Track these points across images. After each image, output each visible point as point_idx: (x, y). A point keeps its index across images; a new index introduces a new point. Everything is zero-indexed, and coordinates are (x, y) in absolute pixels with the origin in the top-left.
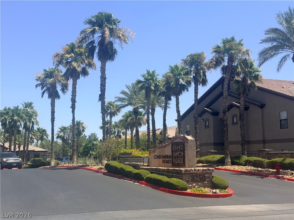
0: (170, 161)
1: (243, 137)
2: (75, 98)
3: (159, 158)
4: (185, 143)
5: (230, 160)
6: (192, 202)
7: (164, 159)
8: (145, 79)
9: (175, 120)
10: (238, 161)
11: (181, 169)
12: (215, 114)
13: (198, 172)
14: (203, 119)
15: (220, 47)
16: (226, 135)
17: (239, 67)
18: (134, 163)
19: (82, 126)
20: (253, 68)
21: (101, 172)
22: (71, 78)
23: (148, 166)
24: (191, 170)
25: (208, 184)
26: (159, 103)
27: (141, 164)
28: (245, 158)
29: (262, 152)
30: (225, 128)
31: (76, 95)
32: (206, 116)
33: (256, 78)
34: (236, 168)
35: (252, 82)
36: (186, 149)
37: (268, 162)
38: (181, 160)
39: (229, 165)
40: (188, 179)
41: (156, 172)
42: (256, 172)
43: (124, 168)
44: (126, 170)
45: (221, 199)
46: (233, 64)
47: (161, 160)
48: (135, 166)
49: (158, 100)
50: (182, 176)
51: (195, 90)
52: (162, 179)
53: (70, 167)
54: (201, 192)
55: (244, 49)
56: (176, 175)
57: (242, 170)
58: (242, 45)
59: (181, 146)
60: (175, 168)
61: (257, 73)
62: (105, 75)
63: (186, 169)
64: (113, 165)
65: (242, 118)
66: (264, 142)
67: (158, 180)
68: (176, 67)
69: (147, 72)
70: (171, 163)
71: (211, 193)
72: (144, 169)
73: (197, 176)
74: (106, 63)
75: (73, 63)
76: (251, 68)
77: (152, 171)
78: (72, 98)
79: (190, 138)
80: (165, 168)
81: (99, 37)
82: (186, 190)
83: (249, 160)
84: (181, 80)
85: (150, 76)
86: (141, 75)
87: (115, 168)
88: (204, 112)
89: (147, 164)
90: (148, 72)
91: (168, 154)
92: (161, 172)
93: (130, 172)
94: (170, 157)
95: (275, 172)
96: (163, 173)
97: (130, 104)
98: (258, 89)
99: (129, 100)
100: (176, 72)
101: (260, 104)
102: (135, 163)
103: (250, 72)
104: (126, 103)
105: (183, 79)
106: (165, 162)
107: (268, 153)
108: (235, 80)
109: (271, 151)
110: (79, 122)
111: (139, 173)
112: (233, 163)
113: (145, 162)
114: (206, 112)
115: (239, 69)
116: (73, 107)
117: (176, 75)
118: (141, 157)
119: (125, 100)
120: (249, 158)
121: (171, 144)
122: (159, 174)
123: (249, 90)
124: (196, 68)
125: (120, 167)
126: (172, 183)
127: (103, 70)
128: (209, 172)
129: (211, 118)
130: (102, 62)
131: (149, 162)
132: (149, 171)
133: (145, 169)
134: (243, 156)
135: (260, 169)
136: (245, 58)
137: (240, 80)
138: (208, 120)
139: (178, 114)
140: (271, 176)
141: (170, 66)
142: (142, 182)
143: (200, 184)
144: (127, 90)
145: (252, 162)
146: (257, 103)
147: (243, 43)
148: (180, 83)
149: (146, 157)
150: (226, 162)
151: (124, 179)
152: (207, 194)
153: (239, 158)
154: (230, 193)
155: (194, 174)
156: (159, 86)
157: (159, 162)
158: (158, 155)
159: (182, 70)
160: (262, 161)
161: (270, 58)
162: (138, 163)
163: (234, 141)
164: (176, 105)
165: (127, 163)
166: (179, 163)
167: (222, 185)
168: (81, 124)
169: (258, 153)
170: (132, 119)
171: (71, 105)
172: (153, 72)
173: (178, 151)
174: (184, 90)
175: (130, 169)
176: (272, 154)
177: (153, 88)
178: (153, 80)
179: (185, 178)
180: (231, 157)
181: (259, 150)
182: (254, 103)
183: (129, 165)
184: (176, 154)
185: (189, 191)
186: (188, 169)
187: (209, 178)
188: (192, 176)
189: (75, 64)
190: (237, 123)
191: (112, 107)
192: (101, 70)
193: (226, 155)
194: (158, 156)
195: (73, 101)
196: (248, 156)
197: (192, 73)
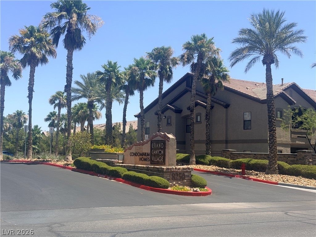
0: (148, 158)
1: (208, 136)
2: (33, 87)
3: (136, 156)
4: (166, 141)
5: (194, 159)
6: (177, 199)
7: (142, 157)
8: (106, 70)
9: (134, 116)
10: (202, 160)
11: (163, 167)
12: (178, 111)
13: (179, 171)
14: (165, 116)
15: (191, 44)
16: (192, 134)
17: (209, 66)
18: (107, 160)
19: (23, 116)
20: (222, 68)
21: (70, 169)
22: (29, 64)
23: (122, 163)
24: (172, 168)
25: (187, 183)
26: (117, 96)
27: (115, 161)
28: (209, 157)
29: (226, 152)
30: (191, 127)
31: (33, 84)
32: (168, 113)
33: (225, 77)
34: (202, 167)
35: (220, 82)
36: (166, 147)
37: (232, 162)
38: (160, 158)
39: (194, 165)
40: (169, 178)
41: (134, 169)
42: (222, 171)
43: (98, 164)
44: (101, 166)
45: (202, 197)
46: (203, 62)
47: (138, 158)
48: (108, 163)
49: (116, 94)
50: (163, 174)
51: (159, 86)
52: (142, 177)
53: (28, 162)
54: (182, 190)
55: (215, 47)
56: (156, 173)
57: (208, 170)
58: (213, 43)
59: (161, 144)
60: (156, 167)
61: (226, 73)
62: (72, 65)
63: (167, 167)
64: (85, 161)
65: (208, 117)
66: (227, 142)
67: (138, 177)
68: (142, 60)
69: (108, 62)
70: (149, 161)
71: (192, 192)
72: (119, 166)
73: (177, 174)
74: (73, 52)
75: (33, 49)
76: (219, 67)
77: (129, 169)
78: (29, 87)
79: (171, 136)
80: (145, 166)
81: (65, 23)
82: (167, 188)
83: (214, 160)
84: (146, 75)
85: (111, 68)
86: (102, 66)
87: (88, 164)
88: (167, 109)
89: (121, 161)
90: (110, 63)
91: (146, 152)
92: (139, 170)
93: (105, 169)
94: (148, 155)
95: (240, 172)
96: (142, 171)
97: (85, 96)
98: (225, 89)
99: (83, 92)
100: (142, 66)
101: (225, 104)
102: (109, 160)
103: (218, 71)
104: (80, 95)
105: (148, 74)
106: (143, 160)
107: (232, 153)
108: (203, 78)
109: (235, 152)
110: (21, 112)
111: (116, 170)
112: (198, 163)
113: (119, 159)
114: (168, 109)
115: (209, 68)
116: (30, 97)
117: (142, 69)
118: (116, 154)
119: (80, 92)
120: (213, 157)
121: (150, 142)
122: (137, 172)
123: (217, 89)
124: (162, 62)
125: (93, 164)
126: (154, 181)
127: (70, 59)
128: (189, 171)
129: (174, 116)
130: (68, 50)
131: (123, 159)
132: (125, 169)
133: (121, 166)
134: (208, 155)
135: (225, 169)
136: (215, 57)
137: (208, 78)
138: (170, 117)
139: (141, 110)
140: (237, 176)
141: (135, 59)
142: (120, 180)
143: (180, 182)
144: (81, 81)
145: (217, 161)
146: (222, 103)
147: (213, 42)
148: (145, 78)
149: (121, 154)
150: (190, 161)
151: (97, 176)
152: (189, 192)
153: (204, 157)
154: (210, 191)
155: (175, 173)
156: (121, 78)
157: (135, 159)
158: (134, 152)
159: (148, 64)
160: (226, 161)
161: (242, 59)
162: (113, 160)
163: (197, 140)
164: (140, 100)
165: (99, 159)
166: (158, 162)
167: (201, 183)
168: (23, 114)
169: (221, 153)
170: (84, 112)
171: (28, 95)
172: (115, 63)
173: (158, 149)
174: (149, 85)
175: (105, 166)
176: (235, 154)
177: (114, 81)
178: (115, 72)
179: (166, 176)
180: (196, 156)
181: (223, 150)
182: (219, 102)
183: (102, 161)
184: (156, 152)
185: (169, 189)
186: (169, 167)
187: (188, 176)
188: (172, 175)
189: (34, 50)
190: (200, 122)
191: (61, 97)
192: (67, 59)
193: (191, 154)
194: (134, 154)
195: (31, 90)
196: (212, 156)
197: (158, 67)
